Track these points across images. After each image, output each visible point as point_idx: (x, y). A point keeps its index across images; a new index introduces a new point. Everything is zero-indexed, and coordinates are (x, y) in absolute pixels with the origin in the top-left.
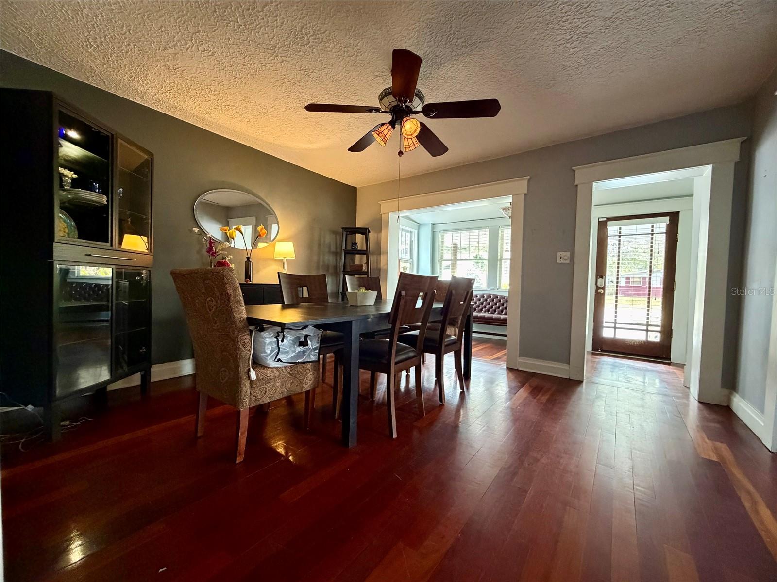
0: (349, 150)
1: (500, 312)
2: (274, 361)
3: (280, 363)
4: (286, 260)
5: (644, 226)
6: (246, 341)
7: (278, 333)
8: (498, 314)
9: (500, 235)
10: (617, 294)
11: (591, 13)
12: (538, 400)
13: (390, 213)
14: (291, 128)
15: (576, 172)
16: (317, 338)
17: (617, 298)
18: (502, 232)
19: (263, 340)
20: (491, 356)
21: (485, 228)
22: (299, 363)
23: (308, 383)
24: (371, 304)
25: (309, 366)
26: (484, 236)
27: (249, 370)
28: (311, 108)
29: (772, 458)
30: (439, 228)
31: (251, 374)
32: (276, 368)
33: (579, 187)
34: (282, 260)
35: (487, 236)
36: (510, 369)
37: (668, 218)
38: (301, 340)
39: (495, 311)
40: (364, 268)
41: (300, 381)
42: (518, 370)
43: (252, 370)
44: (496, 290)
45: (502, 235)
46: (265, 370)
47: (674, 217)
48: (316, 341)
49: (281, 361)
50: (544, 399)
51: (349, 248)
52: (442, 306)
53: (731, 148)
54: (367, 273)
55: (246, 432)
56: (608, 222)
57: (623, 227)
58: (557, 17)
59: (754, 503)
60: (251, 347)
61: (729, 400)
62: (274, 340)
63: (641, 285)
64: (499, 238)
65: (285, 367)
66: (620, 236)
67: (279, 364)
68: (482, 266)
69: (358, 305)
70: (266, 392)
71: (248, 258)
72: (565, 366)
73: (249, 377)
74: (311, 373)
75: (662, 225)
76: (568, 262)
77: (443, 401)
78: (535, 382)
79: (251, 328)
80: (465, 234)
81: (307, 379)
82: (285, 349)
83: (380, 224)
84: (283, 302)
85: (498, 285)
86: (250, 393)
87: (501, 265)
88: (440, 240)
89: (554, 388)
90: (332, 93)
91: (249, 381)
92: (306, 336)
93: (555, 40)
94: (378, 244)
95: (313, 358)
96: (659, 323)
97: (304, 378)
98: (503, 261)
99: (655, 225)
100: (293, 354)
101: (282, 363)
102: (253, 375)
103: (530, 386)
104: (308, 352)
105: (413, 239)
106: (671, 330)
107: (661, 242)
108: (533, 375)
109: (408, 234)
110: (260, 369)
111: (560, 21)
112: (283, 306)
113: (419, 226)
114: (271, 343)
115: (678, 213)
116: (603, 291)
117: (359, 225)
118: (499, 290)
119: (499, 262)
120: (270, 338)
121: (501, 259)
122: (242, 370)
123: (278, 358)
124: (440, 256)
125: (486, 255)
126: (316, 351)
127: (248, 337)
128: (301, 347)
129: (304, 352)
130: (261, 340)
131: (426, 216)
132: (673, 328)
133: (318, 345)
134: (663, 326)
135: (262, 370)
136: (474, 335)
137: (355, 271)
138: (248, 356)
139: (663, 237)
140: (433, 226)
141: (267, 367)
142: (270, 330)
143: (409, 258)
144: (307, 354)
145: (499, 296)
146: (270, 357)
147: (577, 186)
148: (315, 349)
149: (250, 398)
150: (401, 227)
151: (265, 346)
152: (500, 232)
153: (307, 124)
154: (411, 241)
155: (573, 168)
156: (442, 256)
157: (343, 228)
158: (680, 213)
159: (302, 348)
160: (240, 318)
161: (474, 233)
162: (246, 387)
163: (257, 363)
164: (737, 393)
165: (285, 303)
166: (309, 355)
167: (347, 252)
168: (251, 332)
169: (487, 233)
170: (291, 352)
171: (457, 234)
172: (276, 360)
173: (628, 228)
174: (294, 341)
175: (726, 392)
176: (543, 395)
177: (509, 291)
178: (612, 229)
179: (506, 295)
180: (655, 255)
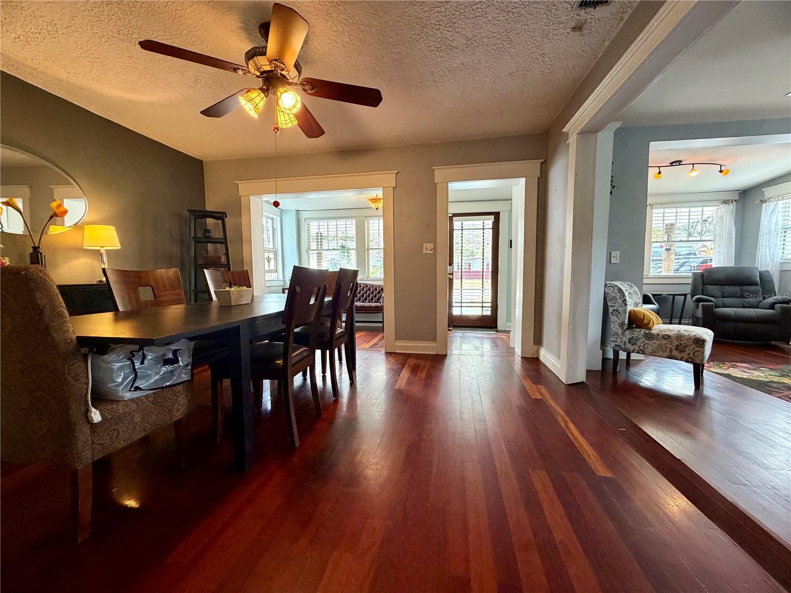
0: (202, 112)
1: (370, 300)
2: (130, 391)
3: (138, 392)
4: (105, 250)
5: (478, 222)
6: (79, 371)
7: (131, 352)
8: (369, 302)
9: (366, 226)
10: (461, 278)
11: (457, 30)
12: (419, 377)
13: (251, 196)
14: (101, 65)
15: (435, 171)
16: (188, 352)
17: (461, 282)
18: (368, 223)
19: (109, 365)
20: (368, 343)
21: (351, 217)
22: (167, 387)
23: (179, 410)
24: (248, 303)
25: (180, 388)
26: (350, 227)
27: (87, 411)
28: (149, 45)
29: (566, 388)
30: (304, 215)
31: (93, 415)
32: (132, 400)
33: (438, 185)
34: (99, 251)
35: (354, 226)
36: (389, 354)
37: (493, 216)
38: (167, 357)
39: (366, 299)
40: (223, 259)
41: (169, 409)
42: (395, 353)
43: (93, 410)
44: (366, 279)
45: (368, 226)
46: (115, 406)
47: (497, 215)
48: (188, 355)
49: (140, 389)
50: (423, 375)
51: (200, 235)
52: (330, 299)
53: (534, 166)
54: (228, 266)
55: (91, 498)
56: (454, 218)
57: (464, 223)
58: (431, 23)
59: (566, 422)
60: (87, 378)
61: (538, 352)
62: (126, 363)
63: (467, 270)
64: (366, 229)
65: (146, 397)
66: (462, 230)
67: (138, 394)
68: (348, 256)
69: (232, 305)
70: (118, 435)
71: (35, 249)
72: (433, 344)
73: (89, 421)
74: (184, 396)
75: (489, 222)
76: (432, 252)
77: (337, 396)
78: (412, 361)
79: (84, 350)
80: (332, 223)
81: (178, 405)
82: (146, 373)
83: (239, 207)
84: (115, 309)
85: (367, 274)
86: (93, 442)
87: (368, 255)
88: (306, 229)
89: (427, 365)
90: (174, 33)
91: (89, 426)
92: (175, 352)
93: (428, 45)
94: (239, 231)
95: (185, 377)
96: (490, 300)
97: (174, 404)
98: (370, 250)
99: (485, 221)
100: (157, 377)
101: (142, 391)
102: (96, 416)
103: (409, 366)
104: (179, 370)
105: (275, 227)
106: (497, 305)
107: (489, 234)
108: (408, 356)
109: (270, 221)
110: (106, 406)
111: (433, 28)
112: (116, 315)
113: (281, 212)
114: (121, 368)
115: (499, 213)
116: (452, 276)
117: (209, 207)
118: (368, 279)
119: (366, 252)
120: (118, 361)
121: (368, 250)
122: (75, 413)
123: (135, 385)
124: (307, 245)
125: (352, 244)
126: (188, 368)
127: (82, 364)
128: (167, 366)
129: (172, 372)
130: (103, 365)
131: (288, 202)
132: (498, 303)
133: (190, 360)
134: (492, 302)
135: (109, 407)
136: (357, 324)
137: (213, 263)
138: (85, 392)
139: (491, 231)
140: (298, 213)
141: (116, 401)
142: (118, 350)
143: (272, 247)
144: (176, 373)
145: (369, 284)
146: (121, 388)
147: (436, 184)
148: (187, 365)
149: (93, 449)
150: (264, 213)
151: (113, 373)
152: (366, 222)
153: (129, 65)
154: (274, 229)
155: (433, 168)
156: (309, 245)
157: (189, 211)
158: (501, 213)
159: (169, 368)
160: (66, 339)
161: (342, 223)
162: (84, 434)
163: (100, 398)
164: (543, 347)
165: (120, 311)
166: (180, 374)
167: (197, 241)
168: (85, 357)
169: (354, 223)
170: (153, 374)
171: (323, 223)
172: (133, 389)
173: (468, 223)
174: (156, 360)
175: (536, 347)
176: (421, 372)
177: (384, 280)
178: (457, 224)
179: (381, 283)
180: (486, 245)
